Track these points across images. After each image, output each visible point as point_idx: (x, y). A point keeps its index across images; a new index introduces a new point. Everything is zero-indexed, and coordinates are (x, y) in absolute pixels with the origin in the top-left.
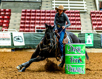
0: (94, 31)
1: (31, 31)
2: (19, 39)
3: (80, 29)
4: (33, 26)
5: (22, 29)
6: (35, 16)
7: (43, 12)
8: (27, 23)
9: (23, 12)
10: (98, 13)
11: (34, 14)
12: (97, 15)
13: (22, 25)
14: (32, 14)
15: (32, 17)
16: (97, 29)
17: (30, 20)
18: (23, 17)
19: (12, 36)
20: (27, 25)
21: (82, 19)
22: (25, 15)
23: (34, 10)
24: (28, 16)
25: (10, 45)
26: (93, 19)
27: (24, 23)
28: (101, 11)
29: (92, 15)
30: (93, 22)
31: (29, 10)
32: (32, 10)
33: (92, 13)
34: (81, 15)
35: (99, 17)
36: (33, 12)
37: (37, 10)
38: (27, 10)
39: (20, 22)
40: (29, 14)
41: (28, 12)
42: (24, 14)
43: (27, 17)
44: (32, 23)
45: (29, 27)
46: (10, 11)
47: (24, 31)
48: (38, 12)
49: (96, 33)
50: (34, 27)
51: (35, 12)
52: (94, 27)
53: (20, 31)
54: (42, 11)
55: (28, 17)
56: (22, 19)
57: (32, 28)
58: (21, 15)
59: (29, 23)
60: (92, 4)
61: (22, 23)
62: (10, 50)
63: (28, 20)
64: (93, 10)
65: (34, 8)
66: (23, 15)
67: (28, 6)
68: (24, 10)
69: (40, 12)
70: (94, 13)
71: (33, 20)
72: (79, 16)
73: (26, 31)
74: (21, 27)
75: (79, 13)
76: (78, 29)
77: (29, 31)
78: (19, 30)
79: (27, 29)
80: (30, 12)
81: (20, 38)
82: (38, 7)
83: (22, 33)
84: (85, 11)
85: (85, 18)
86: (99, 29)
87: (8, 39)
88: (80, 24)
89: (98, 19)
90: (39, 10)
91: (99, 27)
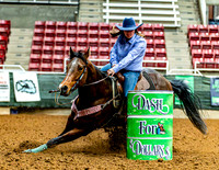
0: (196, 70)
1: (55, 69)
2: (27, 86)
3: (165, 65)
4: (58, 57)
5: (34, 65)
6: (64, 35)
7: (81, 28)
8: (46, 52)
9: (38, 27)
10: (206, 30)
11: (61, 31)
12: (203, 35)
13: (35, 56)
14: (58, 31)
15: (57, 39)
16: (202, 65)
17: (51, 44)
18: (38, 39)
19: (11, 79)
20: (47, 57)
21: (168, 43)
22: (42, 35)
23: (62, 23)
24: (48, 35)
25: (8, 100)
26: (193, 43)
27: (40, 52)
28: (211, 27)
29: (192, 35)
30: (194, 51)
31: (51, 23)
32: (58, 23)
33: (191, 30)
34: (167, 34)
35: (207, 39)
36: (60, 27)
37: (69, 24)
38: (47, 23)
39: (30, 50)
40: (50, 31)
41: (49, 27)
42: (39, 31)
43: (46, 39)
44: (57, 52)
45: (50, 61)
46: (8, 25)
47: (38, 69)
48: (70, 27)
49: (201, 74)
50: (62, 61)
51: (65, 27)
52: (197, 61)
53: (31, 69)
54: (79, 24)
55: (49, 39)
56: (35, 43)
57: (56, 61)
58: (32, 33)
59: (51, 52)
60: (192, 10)
61: (34, 52)
62: (6, 112)
63: (47, 43)
64: (195, 24)
65: (62, 19)
66: (36, 34)
67: (48, 14)
68: (39, 23)
69: (75, 27)
70: (195, 30)
71: (58, 44)
72: (163, 38)
73: (44, 69)
74: (33, 61)
75: (162, 29)
76: (159, 65)
77: (50, 70)
78: (27, 67)
79: (46, 66)
80: (53, 27)
81: (30, 84)
82: (72, 15)
83: (35, 73)
84: (176, 25)
85: (176, 42)
86: (207, 65)
87: (4, 87)
88: (165, 55)
89: (204, 43)
90: (73, 24)
91: (208, 61)
